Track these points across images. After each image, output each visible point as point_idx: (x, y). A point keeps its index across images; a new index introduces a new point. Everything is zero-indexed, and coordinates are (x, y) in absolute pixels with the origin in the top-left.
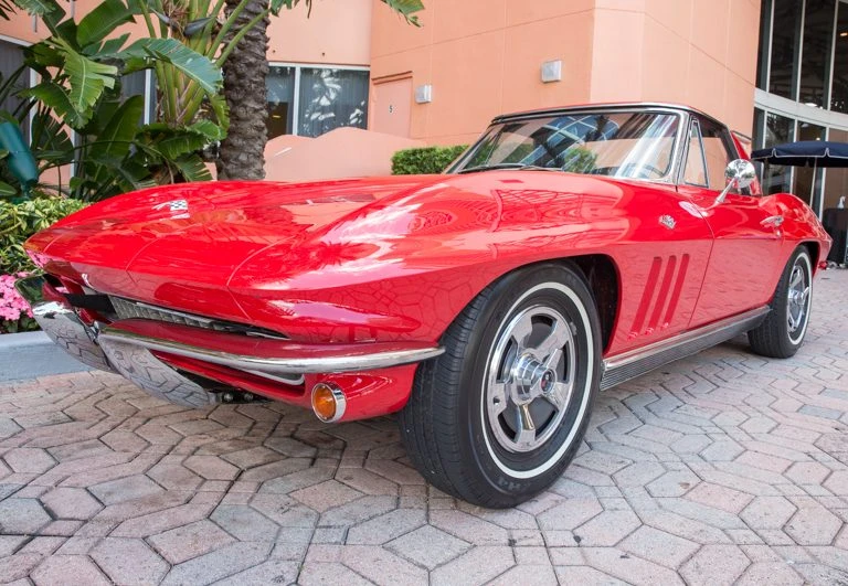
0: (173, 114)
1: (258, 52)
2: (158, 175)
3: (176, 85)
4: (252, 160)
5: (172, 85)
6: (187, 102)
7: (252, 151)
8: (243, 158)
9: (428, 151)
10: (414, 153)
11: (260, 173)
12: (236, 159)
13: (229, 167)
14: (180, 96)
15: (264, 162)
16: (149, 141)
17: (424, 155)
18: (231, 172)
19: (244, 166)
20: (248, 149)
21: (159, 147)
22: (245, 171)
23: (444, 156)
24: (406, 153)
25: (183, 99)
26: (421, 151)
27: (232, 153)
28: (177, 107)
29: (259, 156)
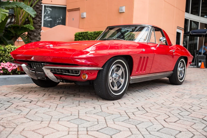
0: (18, 22)
2: (13, 38)
3: (19, 14)
4: (38, 35)
5: (18, 14)
6: (22, 19)
7: (38, 32)
8: (35, 34)
9: (86, 33)
10: (82, 33)
11: (40, 39)
12: (33, 34)
13: (31, 37)
14: (20, 17)
15: (41, 36)
16: (12, 29)
17: (85, 34)
18: (32, 38)
19: (35, 36)
20: (36, 32)
21: (15, 31)
22: (36, 38)
23: (91, 34)
24: (79, 33)
25: (21, 18)
26: (84, 33)
27: (32, 33)
28: (19, 20)
29: (39, 34)
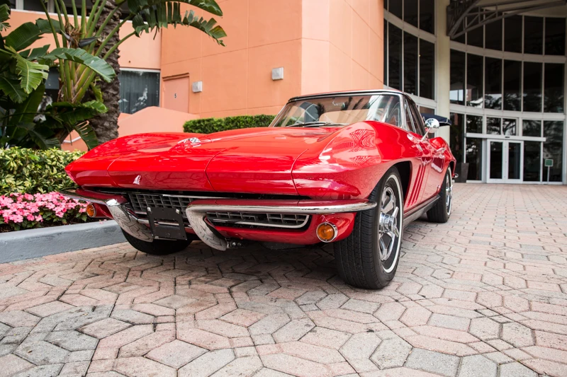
0: (70, 97)
1: (114, 59)
2: (59, 135)
3: (72, 78)
4: (112, 126)
5: (69, 79)
6: (78, 90)
7: (112, 120)
8: (106, 124)
9: (208, 120)
10: (199, 122)
11: (116, 133)
12: (102, 125)
13: (97, 130)
14: (74, 85)
15: (118, 127)
16: (55, 112)
17: (206, 123)
18: (99, 133)
19: (107, 129)
20: (109, 119)
21: (62, 117)
22: (108, 133)
23: (219, 123)
24: (194, 122)
25: (76, 87)
26: (203, 121)
27: (99, 121)
28: (72, 92)
29: (115, 123)
